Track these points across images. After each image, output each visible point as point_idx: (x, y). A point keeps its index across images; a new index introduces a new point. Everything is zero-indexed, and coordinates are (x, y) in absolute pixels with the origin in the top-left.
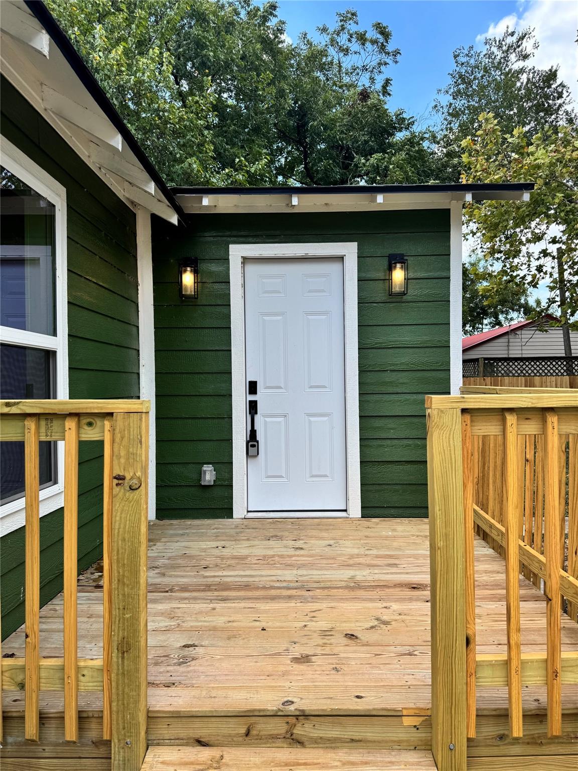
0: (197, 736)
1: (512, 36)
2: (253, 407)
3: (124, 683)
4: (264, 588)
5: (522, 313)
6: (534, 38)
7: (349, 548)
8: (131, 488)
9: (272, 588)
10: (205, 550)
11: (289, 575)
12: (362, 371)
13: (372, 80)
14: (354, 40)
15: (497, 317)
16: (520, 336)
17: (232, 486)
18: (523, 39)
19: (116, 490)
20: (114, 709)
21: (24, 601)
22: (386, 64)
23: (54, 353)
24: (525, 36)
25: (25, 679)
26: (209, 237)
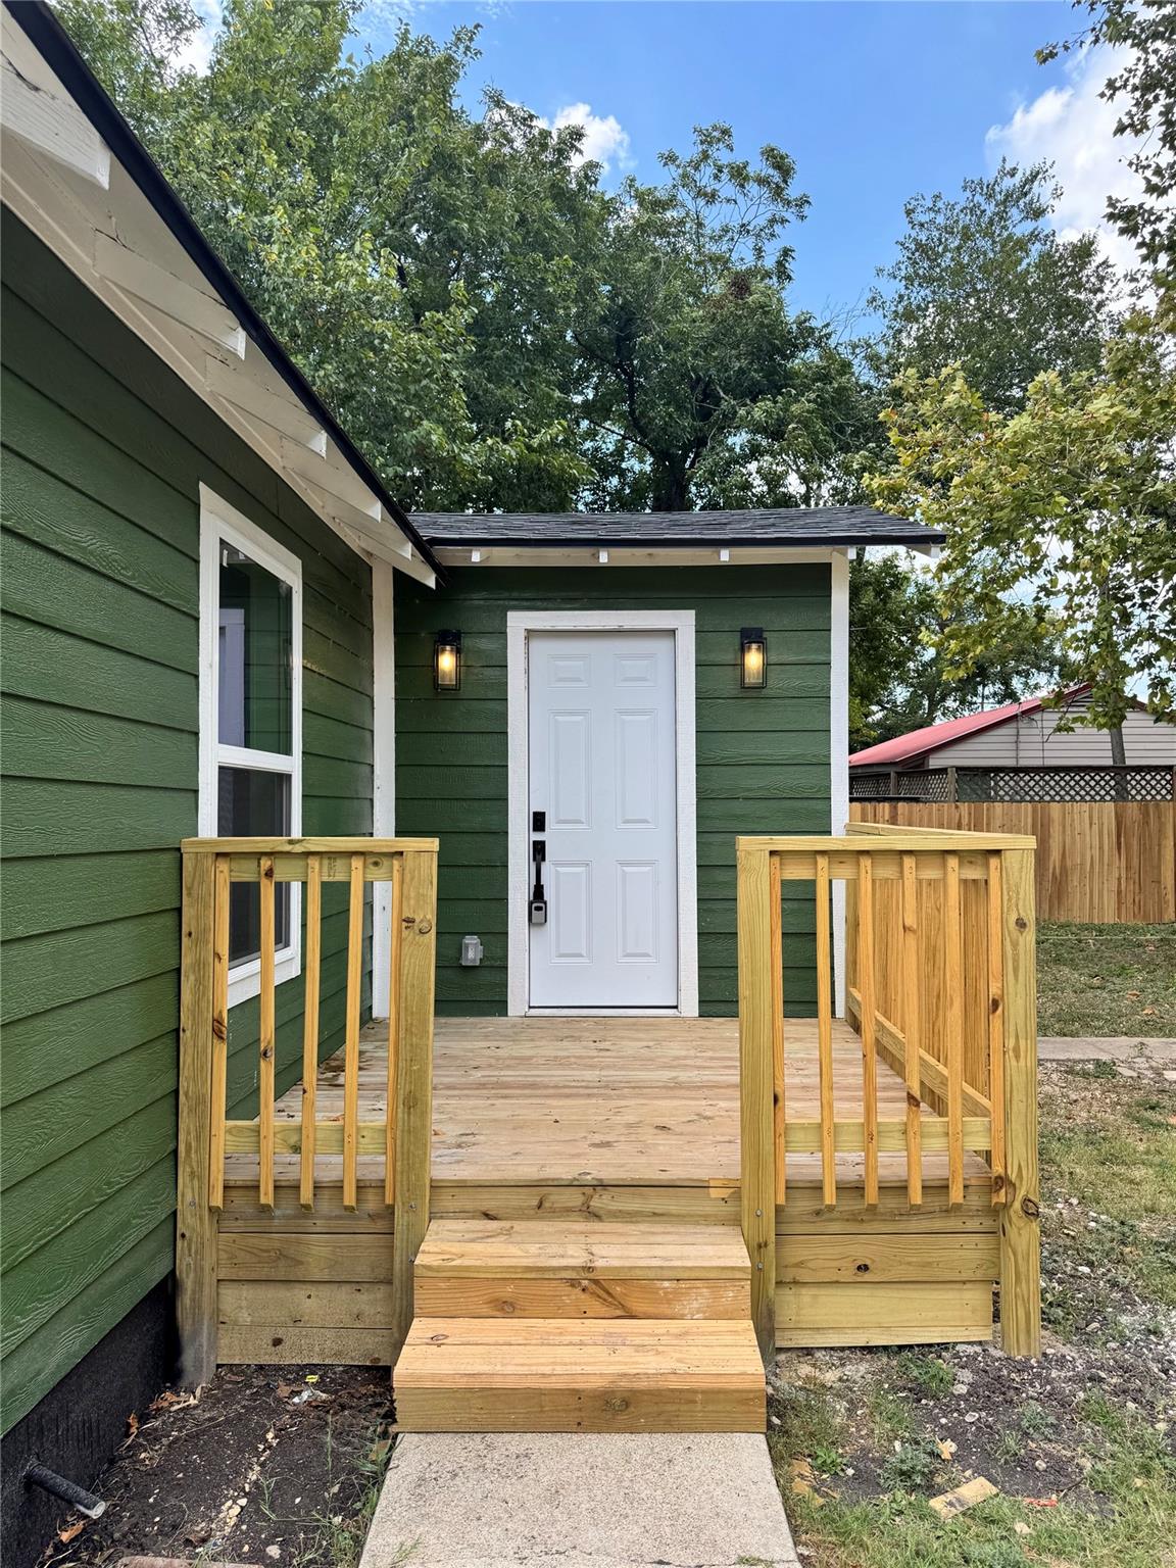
0: (483, 1209)
1: (1013, 176)
2: (539, 850)
3: (409, 1140)
4: (556, 1087)
5: (1056, 675)
6: (1054, 181)
7: (675, 1049)
8: (421, 932)
9: (565, 1087)
10: (472, 1051)
11: (590, 1075)
12: (702, 798)
13: (759, 252)
14: (725, 176)
15: (1007, 683)
16: (1039, 723)
17: (506, 968)
18: (1033, 182)
19: (405, 933)
20: (399, 1169)
21: (259, 1088)
22: (783, 221)
23: (289, 777)
24: (1036, 177)
25: (301, 1140)
26: (477, 599)
